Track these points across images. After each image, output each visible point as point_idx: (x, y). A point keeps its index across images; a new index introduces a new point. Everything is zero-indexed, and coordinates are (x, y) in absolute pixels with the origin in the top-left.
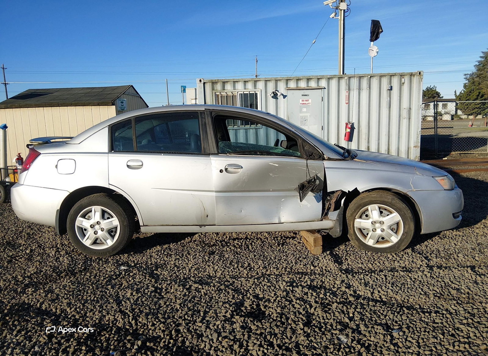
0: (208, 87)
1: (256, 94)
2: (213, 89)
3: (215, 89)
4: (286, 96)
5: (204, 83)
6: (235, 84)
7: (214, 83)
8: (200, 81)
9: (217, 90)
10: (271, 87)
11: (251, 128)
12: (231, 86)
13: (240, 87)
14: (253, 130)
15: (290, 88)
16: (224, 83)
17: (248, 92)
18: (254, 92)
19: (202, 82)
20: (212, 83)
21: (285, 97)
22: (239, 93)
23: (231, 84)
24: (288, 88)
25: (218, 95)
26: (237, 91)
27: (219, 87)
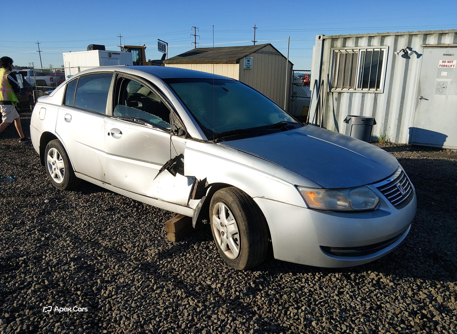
0: (327, 44)
1: (382, 52)
2: (332, 46)
3: (335, 46)
4: (421, 55)
5: (324, 40)
6: (358, 40)
7: (334, 39)
8: (320, 38)
9: (336, 47)
10: (402, 43)
11: (369, 91)
12: (353, 42)
13: (363, 43)
14: (372, 94)
15: (428, 46)
16: (345, 39)
17: (372, 50)
18: (379, 50)
19: (321, 39)
20: (332, 40)
21: (419, 56)
22: (361, 50)
23: (353, 40)
24: (425, 45)
25: (337, 53)
26: (359, 48)
27: (339, 44)
